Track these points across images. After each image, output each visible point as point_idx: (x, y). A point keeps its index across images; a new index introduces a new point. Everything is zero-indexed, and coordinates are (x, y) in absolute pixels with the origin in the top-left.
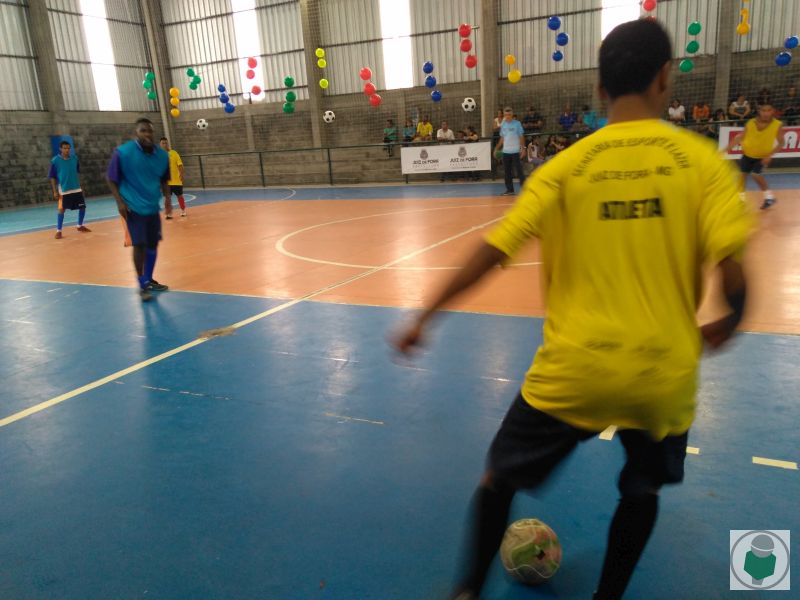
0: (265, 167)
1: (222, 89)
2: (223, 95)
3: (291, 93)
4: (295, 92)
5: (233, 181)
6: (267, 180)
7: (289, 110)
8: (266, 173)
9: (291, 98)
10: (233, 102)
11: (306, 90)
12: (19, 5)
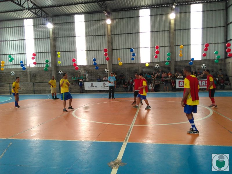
0: (35, 88)
1: (22, 62)
2: (22, 64)
3: (47, 65)
4: (48, 64)
5: (22, 92)
6: (35, 92)
7: (46, 70)
8: (35, 90)
9: (47, 66)
10: (25, 67)
11: (51, 64)
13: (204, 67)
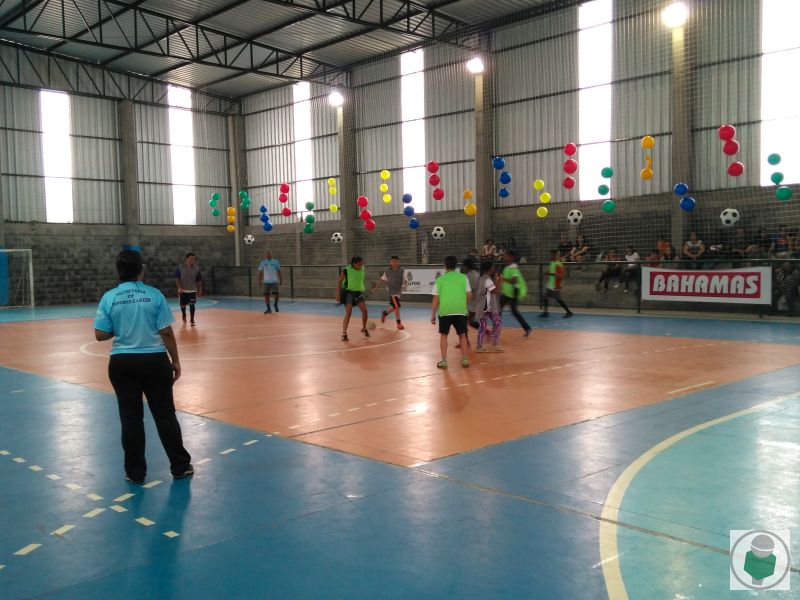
2: (264, 215)
7: (308, 230)
12: (114, 139)
13: (728, 222)
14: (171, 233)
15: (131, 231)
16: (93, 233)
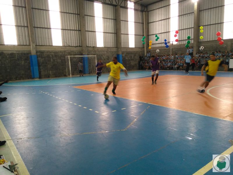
3: (189, 41)
7: (187, 46)
10: (168, 44)
11: (193, 40)
12: (114, 19)
14: (128, 50)
15: (119, 50)
16: (109, 50)
